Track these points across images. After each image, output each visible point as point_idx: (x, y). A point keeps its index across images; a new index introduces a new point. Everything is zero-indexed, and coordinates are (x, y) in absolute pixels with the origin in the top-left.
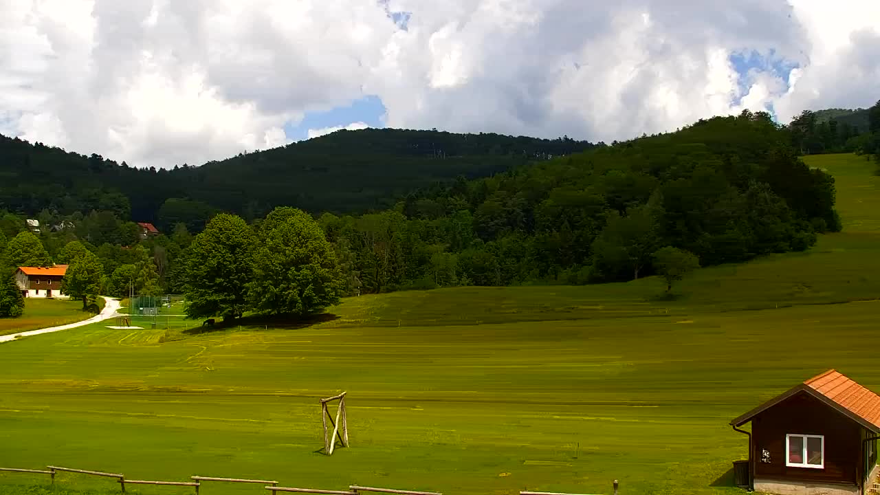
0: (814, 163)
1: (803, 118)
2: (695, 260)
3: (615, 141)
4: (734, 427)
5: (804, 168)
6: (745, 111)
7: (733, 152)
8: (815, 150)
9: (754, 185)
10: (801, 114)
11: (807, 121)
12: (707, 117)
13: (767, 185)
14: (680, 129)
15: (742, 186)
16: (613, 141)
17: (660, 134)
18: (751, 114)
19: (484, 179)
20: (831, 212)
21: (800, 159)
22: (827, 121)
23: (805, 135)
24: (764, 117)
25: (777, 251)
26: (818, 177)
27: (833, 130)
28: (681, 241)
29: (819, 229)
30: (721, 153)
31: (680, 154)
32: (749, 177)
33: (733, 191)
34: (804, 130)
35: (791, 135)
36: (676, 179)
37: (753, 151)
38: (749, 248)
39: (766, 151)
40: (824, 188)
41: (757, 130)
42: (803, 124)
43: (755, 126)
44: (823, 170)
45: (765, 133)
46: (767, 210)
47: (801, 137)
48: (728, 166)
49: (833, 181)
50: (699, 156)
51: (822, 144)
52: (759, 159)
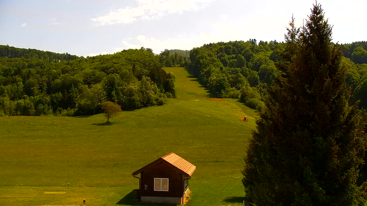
0: (168, 70)
1: (164, 52)
2: (119, 107)
3: (88, 56)
4: (133, 176)
5: (164, 72)
6: (142, 48)
7: (137, 64)
8: (168, 65)
9: (144, 78)
10: (164, 51)
11: (166, 53)
12: (127, 49)
13: (149, 78)
14: (116, 53)
15: (139, 78)
16: (87, 56)
17: (107, 54)
18: (144, 49)
19: (30, 69)
20: (174, 90)
21: (163, 68)
22: (174, 54)
23: (165, 59)
24: (149, 50)
25: (152, 105)
26: (169, 76)
27: (176, 58)
28: (114, 99)
29: (169, 97)
30: (132, 64)
31: (115, 63)
32: (142, 74)
33: (136, 80)
34: (165, 57)
35: (160, 59)
36: (113, 73)
37: (144, 64)
38: (141, 103)
39: (149, 64)
40: (171, 80)
41: (147, 56)
42: (165, 54)
43: (146, 54)
44: (172, 73)
45: (150, 57)
46: (149, 88)
47: (164, 60)
48: (134, 70)
49: (175, 78)
50: (122, 65)
51: (171, 63)
52: (147, 67)
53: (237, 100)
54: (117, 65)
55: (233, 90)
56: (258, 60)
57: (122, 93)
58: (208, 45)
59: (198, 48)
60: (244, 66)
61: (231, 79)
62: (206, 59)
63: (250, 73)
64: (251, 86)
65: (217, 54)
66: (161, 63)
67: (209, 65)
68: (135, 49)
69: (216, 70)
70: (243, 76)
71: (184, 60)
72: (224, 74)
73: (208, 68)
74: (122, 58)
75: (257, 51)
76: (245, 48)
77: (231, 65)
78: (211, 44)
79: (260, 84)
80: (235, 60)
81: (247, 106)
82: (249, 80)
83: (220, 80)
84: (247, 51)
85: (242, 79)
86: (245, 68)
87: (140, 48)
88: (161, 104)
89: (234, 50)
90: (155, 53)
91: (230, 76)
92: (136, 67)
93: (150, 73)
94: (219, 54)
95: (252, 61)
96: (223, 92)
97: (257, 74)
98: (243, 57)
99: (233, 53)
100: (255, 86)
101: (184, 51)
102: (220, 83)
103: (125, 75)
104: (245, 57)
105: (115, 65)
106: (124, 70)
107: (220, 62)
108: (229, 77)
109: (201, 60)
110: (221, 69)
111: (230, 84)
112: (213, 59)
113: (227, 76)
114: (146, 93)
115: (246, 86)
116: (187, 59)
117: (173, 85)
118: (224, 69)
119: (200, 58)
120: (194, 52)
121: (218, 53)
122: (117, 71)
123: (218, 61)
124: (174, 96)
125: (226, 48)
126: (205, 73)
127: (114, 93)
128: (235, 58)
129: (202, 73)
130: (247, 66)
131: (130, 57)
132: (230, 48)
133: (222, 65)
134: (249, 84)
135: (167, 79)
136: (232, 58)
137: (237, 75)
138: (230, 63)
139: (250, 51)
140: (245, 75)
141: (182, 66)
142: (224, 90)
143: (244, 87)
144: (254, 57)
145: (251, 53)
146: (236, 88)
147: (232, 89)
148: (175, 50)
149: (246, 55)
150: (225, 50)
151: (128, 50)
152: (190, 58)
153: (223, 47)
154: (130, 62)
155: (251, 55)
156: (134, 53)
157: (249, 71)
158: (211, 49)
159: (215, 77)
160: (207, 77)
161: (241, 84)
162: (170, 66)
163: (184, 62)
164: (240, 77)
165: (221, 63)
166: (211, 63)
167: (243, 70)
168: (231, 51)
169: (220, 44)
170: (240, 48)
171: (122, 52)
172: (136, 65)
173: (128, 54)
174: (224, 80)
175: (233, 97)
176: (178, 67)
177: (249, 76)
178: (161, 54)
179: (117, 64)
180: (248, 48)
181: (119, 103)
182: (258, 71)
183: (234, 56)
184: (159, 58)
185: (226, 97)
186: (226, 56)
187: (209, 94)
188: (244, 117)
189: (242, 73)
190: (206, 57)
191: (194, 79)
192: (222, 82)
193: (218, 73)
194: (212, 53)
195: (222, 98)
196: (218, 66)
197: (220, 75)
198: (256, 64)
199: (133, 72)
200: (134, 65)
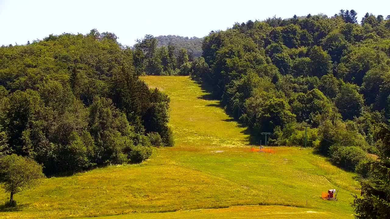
1: (145, 42)
2: (37, 168)
5: (143, 86)
6: (93, 31)
7: (81, 68)
8: (153, 71)
9: (98, 100)
10: (143, 38)
11: (149, 44)
13: (110, 101)
14: (31, 42)
15: (87, 99)
18: (98, 34)
20: (166, 129)
21: (141, 78)
22: (166, 46)
23: (146, 57)
24: (110, 37)
25: (116, 161)
26: (156, 96)
27: (170, 55)
28: (26, 150)
29: (155, 143)
30: (69, 69)
31: (29, 66)
32: (94, 93)
33: (78, 104)
34: (146, 53)
35: (134, 56)
36: (23, 90)
37: (98, 69)
38: (90, 157)
39: (110, 69)
40: (161, 106)
41: (104, 49)
42: (145, 47)
43: (102, 45)
44: (161, 90)
45: (111, 53)
46: (108, 124)
47: (143, 58)
48: (73, 82)
49: (168, 100)
50: (47, 69)
51: (161, 67)
52: (105, 77)
53: (312, 149)
54: (35, 69)
55: (301, 129)
56: (360, 59)
57: (47, 136)
58: (243, 24)
59: (220, 33)
60: (326, 73)
61: (296, 103)
62: (239, 56)
63: (340, 88)
64: (344, 119)
65: (265, 47)
66: (136, 66)
67: (245, 70)
68: (77, 34)
69: (262, 83)
70: (324, 96)
71: (190, 60)
72: (280, 91)
73: (244, 78)
74: (47, 53)
75: (358, 38)
76: (329, 32)
77: (298, 71)
78: (250, 23)
79: (366, 114)
80: (307, 59)
81: (334, 164)
82: (340, 105)
83: (271, 106)
84: (335, 38)
85: (322, 102)
86: (329, 77)
87: (89, 32)
88: (136, 159)
89: (303, 37)
90: (122, 44)
91: (294, 95)
92: (78, 75)
93: (113, 89)
94: (269, 46)
95: (347, 61)
96: (279, 132)
97: (357, 91)
98: (325, 53)
99: (302, 44)
100: (352, 119)
101: (189, 38)
102: (271, 113)
103: (52, 93)
104: (329, 53)
105: (29, 70)
106: (51, 84)
107: (271, 64)
108: (292, 98)
109: (228, 60)
110: (275, 80)
111: (295, 115)
112: (255, 57)
113: (288, 95)
114: (101, 134)
115: (333, 119)
116: (196, 59)
117: (164, 116)
118: (281, 79)
119: (224, 55)
120: (211, 42)
121: (267, 43)
122: (34, 84)
123: (268, 63)
124: (168, 142)
125: (285, 32)
126: (237, 88)
127: (26, 134)
128: (307, 55)
129: (230, 91)
130: (335, 74)
131: (65, 53)
132: (294, 32)
133: (276, 71)
134: (339, 115)
135: (151, 101)
136: (301, 55)
137: (311, 93)
138: (296, 67)
139: (341, 37)
140: (330, 93)
141: (184, 73)
142: (282, 128)
143: (329, 122)
144: (351, 51)
145: (343, 43)
146: (309, 123)
147: (299, 125)
148: (168, 36)
149: (332, 49)
150: (283, 37)
151: (60, 37)
152: (204, 55)
153: (279, 29)
154: (65, 64)
155: (344, 47)
156: (74, 43)
157: (340, 85)
158: (251, 35)
159: (261, 99)
160: (242, 99)
161: (321, 114)
162: (158, 74)
163: (189, 65)
164: (319, 99)
165: (274, 66)
166: (252, 67)
167: (325, 83)
168: (297, 40)
169: (271, 22)
170: (317, 31)
171: (47, 40)
172: (78, 70)
173: (60, 46)
174: (281, 105)
175: (302, 143)
176: (175, 75)
177: (339, 96)
178: (136, 46)
179: (35, 67)
180: (336, 32)
181: (38, 159)
182: (360, 85)
183: (304, 49)
184: (131, 54)
185: (284, 144)
186: (286, 52)
187: (247, 138)
188: (329, 192)
189: (322, 89)
190: (238, 52)
191: (214, 102)
192: (276, 110)
193: (267, 89)
194: (253, 44)
195: (277, 145)
196: (266, 73)
197: (271, 93)
198: (354, 68)
199: (73, 87)
200: (74, 71)
